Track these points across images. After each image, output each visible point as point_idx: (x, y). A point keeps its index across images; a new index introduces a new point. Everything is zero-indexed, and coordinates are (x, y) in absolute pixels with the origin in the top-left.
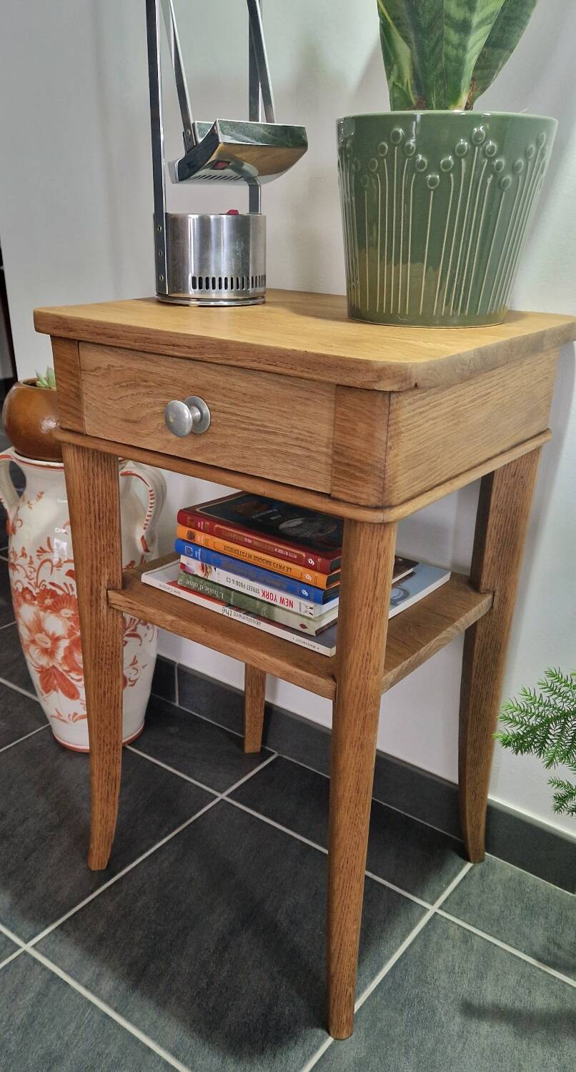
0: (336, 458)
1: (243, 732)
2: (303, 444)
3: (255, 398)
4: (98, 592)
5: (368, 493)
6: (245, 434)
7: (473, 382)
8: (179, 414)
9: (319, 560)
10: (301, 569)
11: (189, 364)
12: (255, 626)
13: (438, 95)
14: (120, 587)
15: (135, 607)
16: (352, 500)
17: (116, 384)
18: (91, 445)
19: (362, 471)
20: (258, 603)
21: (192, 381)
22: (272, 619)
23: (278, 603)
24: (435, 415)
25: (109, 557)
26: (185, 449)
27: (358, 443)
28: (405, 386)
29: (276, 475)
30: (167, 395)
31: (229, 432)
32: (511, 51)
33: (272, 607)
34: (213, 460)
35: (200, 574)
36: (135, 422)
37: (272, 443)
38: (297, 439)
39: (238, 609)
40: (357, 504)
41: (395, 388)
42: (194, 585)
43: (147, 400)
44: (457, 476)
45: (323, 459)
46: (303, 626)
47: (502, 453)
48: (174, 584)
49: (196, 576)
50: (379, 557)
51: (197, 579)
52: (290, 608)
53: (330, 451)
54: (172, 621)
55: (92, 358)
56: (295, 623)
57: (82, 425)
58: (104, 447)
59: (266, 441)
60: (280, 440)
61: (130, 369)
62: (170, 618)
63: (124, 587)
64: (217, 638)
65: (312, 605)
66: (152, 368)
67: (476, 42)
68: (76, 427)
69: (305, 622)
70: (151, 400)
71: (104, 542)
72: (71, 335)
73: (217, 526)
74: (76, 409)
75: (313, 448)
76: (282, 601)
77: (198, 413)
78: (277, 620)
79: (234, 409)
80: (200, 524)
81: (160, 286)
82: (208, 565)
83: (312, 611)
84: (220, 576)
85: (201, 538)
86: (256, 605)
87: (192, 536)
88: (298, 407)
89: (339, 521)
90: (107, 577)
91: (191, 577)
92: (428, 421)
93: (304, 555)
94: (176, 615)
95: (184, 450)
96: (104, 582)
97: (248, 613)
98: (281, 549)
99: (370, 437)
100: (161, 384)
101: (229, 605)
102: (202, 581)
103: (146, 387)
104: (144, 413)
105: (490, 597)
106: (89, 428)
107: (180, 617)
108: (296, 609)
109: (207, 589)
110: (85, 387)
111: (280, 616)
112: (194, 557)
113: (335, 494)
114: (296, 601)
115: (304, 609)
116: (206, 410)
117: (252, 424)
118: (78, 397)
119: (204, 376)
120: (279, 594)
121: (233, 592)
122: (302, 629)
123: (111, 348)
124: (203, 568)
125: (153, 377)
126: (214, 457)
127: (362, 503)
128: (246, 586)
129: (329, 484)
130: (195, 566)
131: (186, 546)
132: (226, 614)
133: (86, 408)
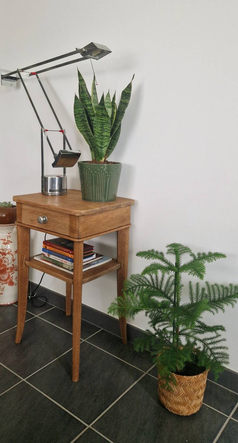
0: (70, 228)
1: (65, 310)
2: (65, 226)
3: (56, 216)
4: (23, 261)
5: (76, 236)
6: (54, 223)
7: (102, 214)
8: (40, 219)
9: (72, 252)
10: (68, 254)
11: (43, 209)
12: (59, 268)
13: (98, 158)
14: (28, 260)
15: (31, 265)
16: (73, 237)
17: (29, 212)
18: (23, 225)
19: (75, 231)
20: (60, 263)
21: (44, 212)
22: (62, 267)
24: (91, 220)
25: (26, 252)
27: (74, 226)
28: (81, 215)
29: (60, 232)
30: (39, 215)
31: (51, 223)
32: (113, 150)
33: (63, 264)
35: (47, 256)
36: (32, 220)
38: (63, 224)
39: (55, 264)
41: (79, 215)
42: (46, 259)
44: (100, 233)
45: (68, 228)
46: (69, 268)
47: (114, 229)
48: (42, 259)
50: (79, 249)
52: (66, 264)
53: (69, 227)
54: (40, 268)
55: (24, 207)
56: (67, 267)
57: (22, 221)
58: (26, 226)
59: (57, 225)
60: (60, 225)
61: (32, 209)
62: (39, 267)
63: (29, 260)
64: (49, 271)
65: (71, 263)
66: (37, 209)
67: (104, 150)
68: (20, 221)
69: (69, 267)
70: (36, 216)
71: (25, 248)
72: (20, 202)
73: (51, 244)
74: (20, 217)
75: (66, 226)
76: (65, 262)
77: (45, 219)
79: (52, 218)
80: (48, 244)
81: (42, 191)
83: (71, 264)
84: (52, 257)
85: (48, 247)
87: (46, 247)
88: (64, 218)
89: (73, 242)
91: (45, 257)
92: (90, 221)
93: (69, 251)
95: (42, 226)
96: (25, 258)
97: (57, 265)
98: (65, 250)
99: (76, 224)
100: (38, 213)
101: (53, 264)
102: (48, 258)
103: (35, 213)
104: (34, 219)
105: (120, 264)
106: (23, 222)
109: (49, 260)
110: (23, 213)
111: (64, 266)
112: (46, 252)
113: (70, 236)
114: (67, 262)
115: (69, 264)
116: (47, 218)
117: (55, 221)
118: (21, 215)
119: (46, 212)
120: (64, 260)
121: (54, 260)
122: (68, 269)
123: (28, 205)
124: (48, 255)
125: (36, 211)
126: (48, 228)
127: (75, 238)
128: (57, 259)
129: (69, 234)
130: (46, 254)
131: (45, 249)
132: (52, 266)
133: (23, 217)
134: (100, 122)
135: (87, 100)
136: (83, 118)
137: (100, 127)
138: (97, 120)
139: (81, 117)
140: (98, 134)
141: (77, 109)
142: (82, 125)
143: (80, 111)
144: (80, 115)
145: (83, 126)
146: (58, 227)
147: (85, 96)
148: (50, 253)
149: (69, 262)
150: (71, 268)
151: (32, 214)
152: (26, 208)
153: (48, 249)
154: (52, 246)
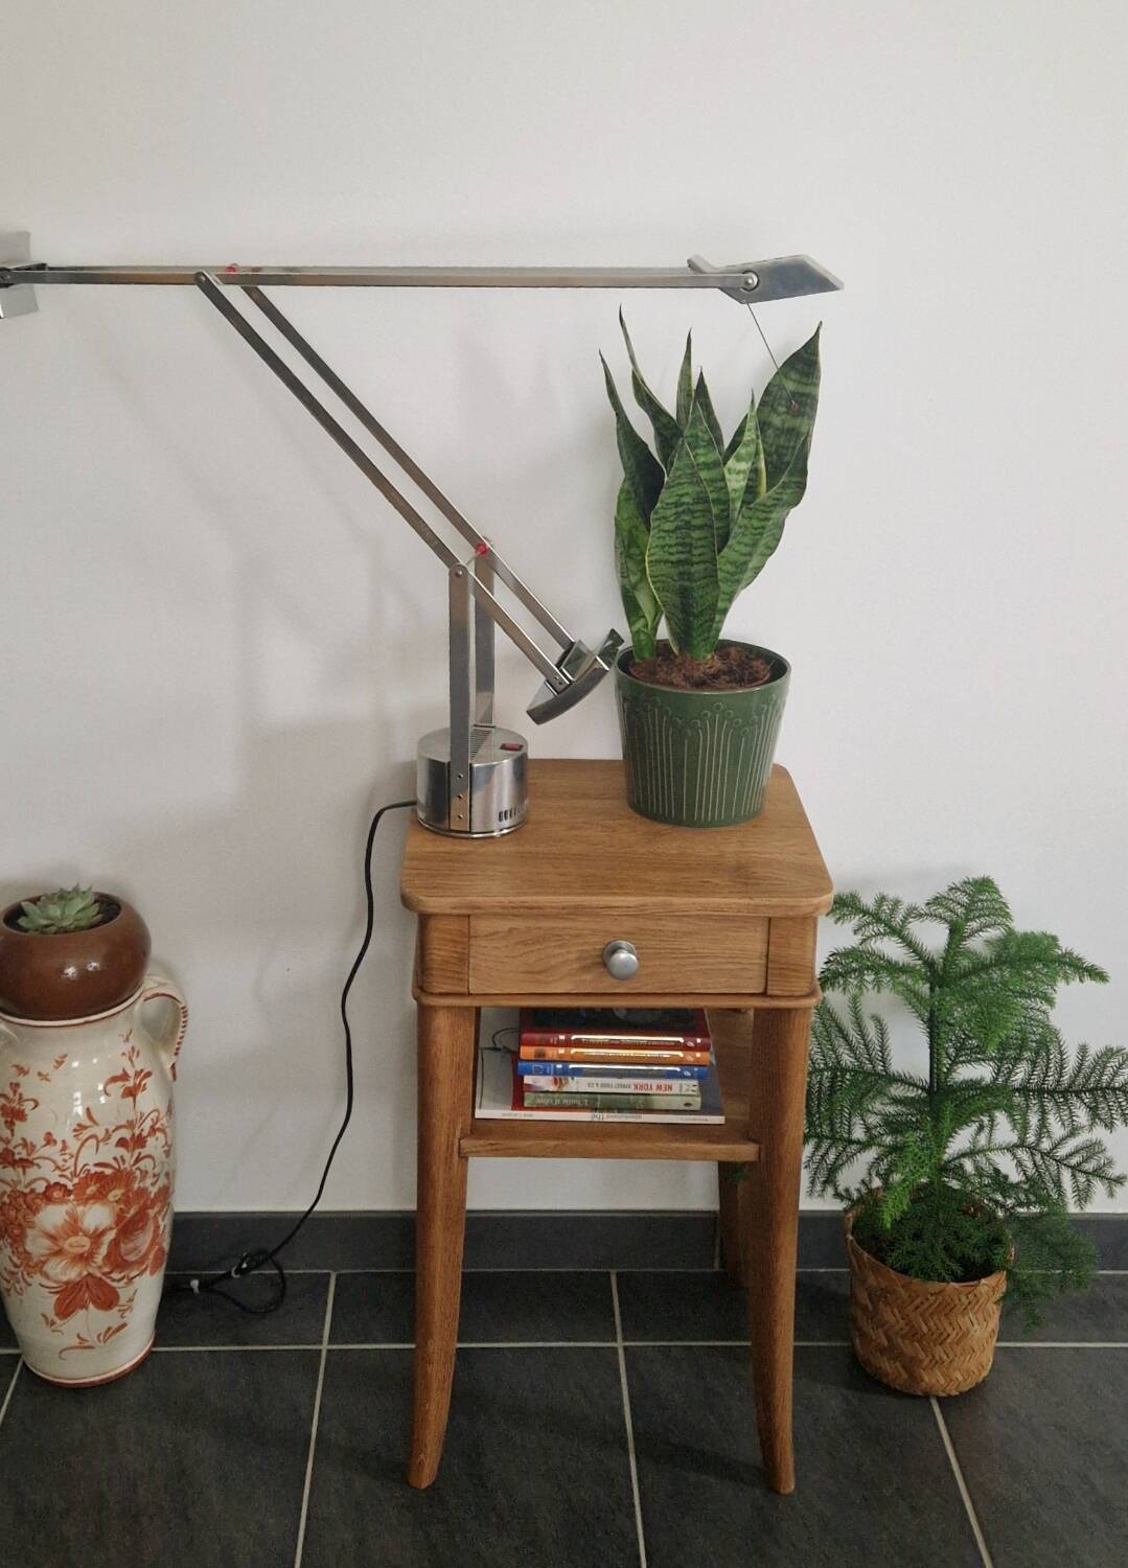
4: (453, 1144)
5: (795, 987)
6: (675, 962)
9: (699, 1041)
10: (678, 1053)
12: (638, 1121)
14: (469, 1132)
17: (517, 943)
19: (793, 971)
20: (632, 1097)
22: (650, 1107)
23: (654, 1091)
25: (463, 1105)
26: (603, 985)
27: (792, 952)
30: (584, 944)
31: (657, 963)
33: (649, 1097)
34: (639, 988)
35: (552, 1088)
36: (540, 972)
37: (703, 964)
38: (730, 957)
39: (609, 1109)
40: (791, 996)
42: (547, 1102)
43: (558, 951)
45: (756, 967)
46: (687, 1104)
49: (547, 1092)
51: (549, 1095)
52: (667, 1092)
55: (484, 926)
56: (679, 1103)
57: (465, 987)
59: (698, 964)
60: (714, 961)
61: (540, 929)
62: (552, 1143)
64: (616, 1144)
68: (465, 990)
69: (686, 1100)
71: (460, 1092)
73: (574, 1037)
74: (457, 972)
75: (743, 961)
76: (659, 1087)
78: (656, 1107)
79: (663, 944)
82: (562, 1077)
83: (695, 1088)
84: (580, 1084)
85: (553, 1053)
86: (629, 1100)
87: (541, 1054)
88: (734, 934)
90: (460, 1126)
91: (541, 1095)
93: (681, 1040)
94: (557, 1139)
96: (458, 1134)
97: (620, 1110)
99: (802, 946)
100: (577, 936)
101: (596, 1110)
102: (556, 1095)
103: (560, 940)
104: (553, 962)
106: (475, 987)
107: (563, 1139)
108: (675, 1090)
109: (565, 1101)
110: (473, 951)
111: (659, 1103)
112: (545, 1073)
113: (771, 993)
114: (676, 1084)
115: (685, 1088)
117: (683, 953)
120: (654, 1082)
121: (599, 1097)
122: (687, 1108)
123: (514, 915)
124: (556, 1082)
125: (566, 931)
126: (638, 985)
127: (796, 994)
128: (613, 1085)
129: (763, 985)
130: (544, 1082)
131: (535, 1065)
132: (595, 1119)
133: (473, 969)
134: (755, 529)
135: (705, 447)
136: (687, 518)
137: (746, 545)
138: (746, 522)
139: (675, 519)
140: (728, 567)
141: (672, 490)
142: (673, 542)
143: (682, 496)
144: (680, 509)
145: (676, 544)
146: (695, 971)
147: (700, 434)
148: (566, 1072)
149: (684, 1082)
150: (697, 1103)
151: (538, 947)
152: (500, 930)
153: (555, 1058)
154: (579, 1044)
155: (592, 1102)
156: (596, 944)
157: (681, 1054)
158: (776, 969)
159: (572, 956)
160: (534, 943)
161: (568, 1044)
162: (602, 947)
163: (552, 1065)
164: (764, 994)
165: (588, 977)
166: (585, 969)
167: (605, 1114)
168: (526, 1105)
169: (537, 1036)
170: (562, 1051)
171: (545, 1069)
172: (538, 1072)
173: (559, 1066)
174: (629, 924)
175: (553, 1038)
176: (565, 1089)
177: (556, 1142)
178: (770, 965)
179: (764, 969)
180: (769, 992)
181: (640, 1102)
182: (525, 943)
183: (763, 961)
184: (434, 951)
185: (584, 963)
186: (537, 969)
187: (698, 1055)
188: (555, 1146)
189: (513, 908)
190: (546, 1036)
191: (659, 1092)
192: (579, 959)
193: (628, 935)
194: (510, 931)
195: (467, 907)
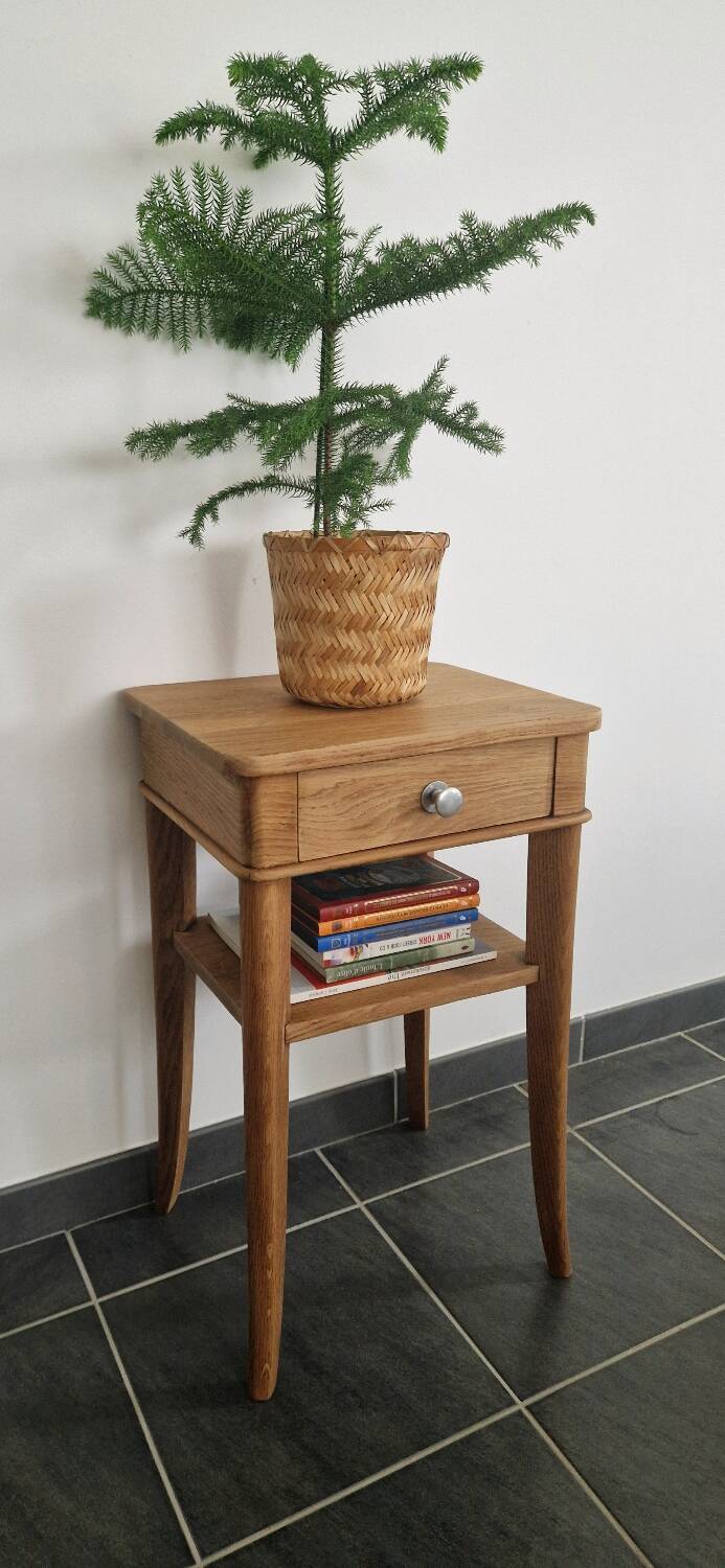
0: (558, 787)
2: (531, 786)
6: (481, 795)
9: (470, 885)
15: (323, 1024)
16: (569, 812)
17: (344, 799)
19: (573, 788)
20: (418, 952)
22: (433, 958)
23: (436, 942)
26: (421, 830)
31: (467, 800)
33: (432, 948)
34: (451, 828)
35: (349, 959)
36: (365, 827)
37: (504, 794)
38: (525, 784)
39: (400, 968)
40: (574, 813)
42: (348, 973)
43: (381, 801)
46: (465, 947)
49: (345, 964)
51: (349, 966)
52: (447, 940)
56: (459, 948)
60: (512, 789)
69: (465, 943)
74: (287, 840)
76: (440, 937)
78: (439, 957)
79: (471, 780)
82: (357, 946)
83: (468, 931)
84: (373, 950)
86: (416, 955)
88: (526, 760)
90: (285, 1011)
93: (456, 887)
97: (410, 966)
100: (398, 782)
101: (389, 971)
102: (356, 965)
103: (382, 789)
104: (376, 814)
106: (305, 853)
108: (453, 937)
109: (362, 969)
110: (302, 814)
111: (442, 952)
112: (343, 946)
114: (452, 930)
115: (461, 932)
117: (487, 787)
118: (292, 826)
119: (444, 762)
120: (434, 933)
121: (391, 957)
124: (352, 952)
126: (451, 825)
127: (576, 811)
128: (402, 944)
129: (549, 808)
130: (342, 955)
131: (333, 939)
132: (392, 980)
133: (303, 834)
146: (497, 803)
148: (361, 942)
149: (460, 927)
150: (472, 944)
151: (364, 799)
152: (326, 787)
153: (351, 928)
154: (371, 910)
155: (386, 965)
156: (413, 788)
157: (456, 900)
158: (559, 789)
159: (393, 805)
160: (358, 797)
161: (361, 912)
162: (418, 791)
163: (349, 935)
164: (551, 815)
165: (407, 824)
166: (405, 816)
167: (400, 973)
168: (328, 982)
169: (334, 910)
170: (356, 919)
171: (343, 941)
172: (338, 946)
173: (355, 935)
174: (442, 763)
175: (349, 908)
176: (360, 959)
177: (371, 1007)
178: (556, 787)
179: (550, 791)
180: (556, 813)
181: (427, 954)
182: (350, 797)
183: (550, 785)
184: (263, 820)
185: (405, 811)
186: (361, 824)
187: (471, 898)
188: (374, 1010)
189: (346, 756)
190: (340, 907)
191: (441, 941)
192: (400, 806)
193: (442, 775)
194: (337, 786)
195: (301, 762)
